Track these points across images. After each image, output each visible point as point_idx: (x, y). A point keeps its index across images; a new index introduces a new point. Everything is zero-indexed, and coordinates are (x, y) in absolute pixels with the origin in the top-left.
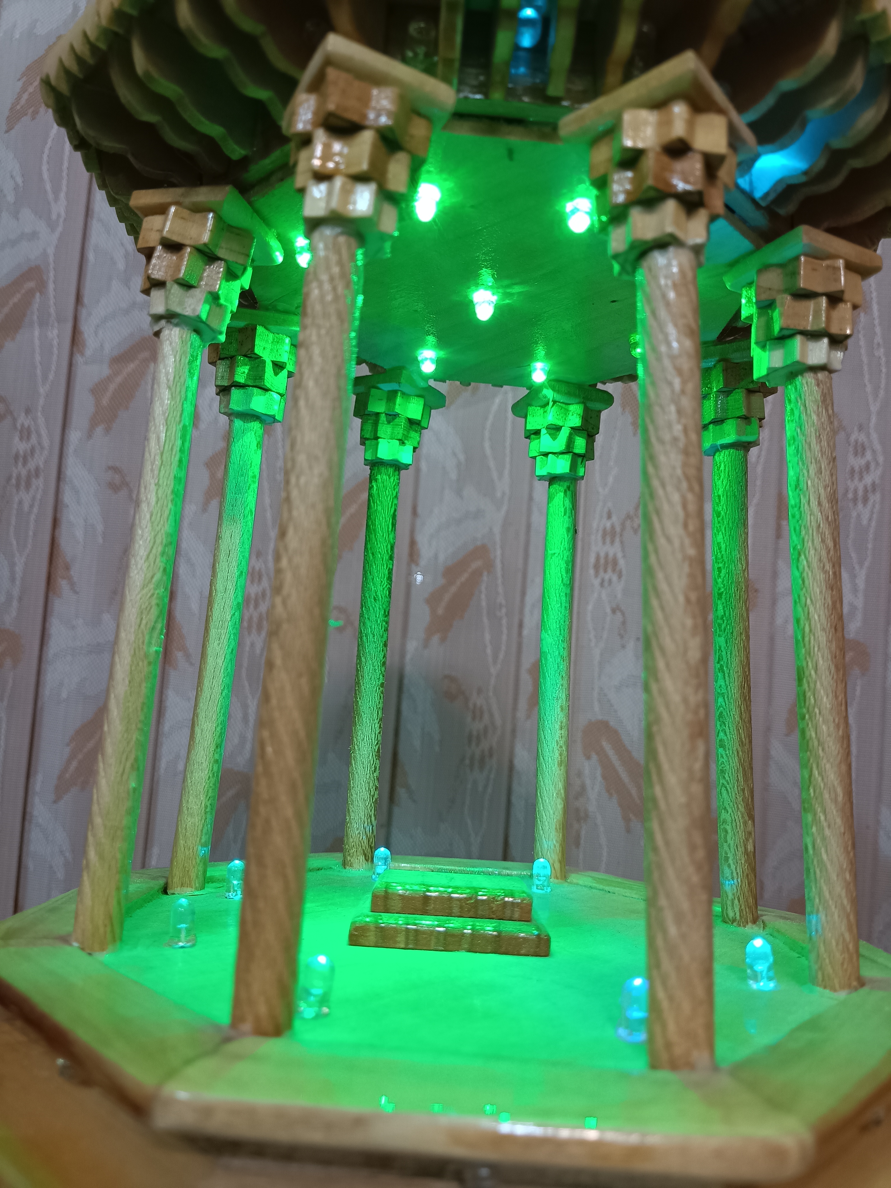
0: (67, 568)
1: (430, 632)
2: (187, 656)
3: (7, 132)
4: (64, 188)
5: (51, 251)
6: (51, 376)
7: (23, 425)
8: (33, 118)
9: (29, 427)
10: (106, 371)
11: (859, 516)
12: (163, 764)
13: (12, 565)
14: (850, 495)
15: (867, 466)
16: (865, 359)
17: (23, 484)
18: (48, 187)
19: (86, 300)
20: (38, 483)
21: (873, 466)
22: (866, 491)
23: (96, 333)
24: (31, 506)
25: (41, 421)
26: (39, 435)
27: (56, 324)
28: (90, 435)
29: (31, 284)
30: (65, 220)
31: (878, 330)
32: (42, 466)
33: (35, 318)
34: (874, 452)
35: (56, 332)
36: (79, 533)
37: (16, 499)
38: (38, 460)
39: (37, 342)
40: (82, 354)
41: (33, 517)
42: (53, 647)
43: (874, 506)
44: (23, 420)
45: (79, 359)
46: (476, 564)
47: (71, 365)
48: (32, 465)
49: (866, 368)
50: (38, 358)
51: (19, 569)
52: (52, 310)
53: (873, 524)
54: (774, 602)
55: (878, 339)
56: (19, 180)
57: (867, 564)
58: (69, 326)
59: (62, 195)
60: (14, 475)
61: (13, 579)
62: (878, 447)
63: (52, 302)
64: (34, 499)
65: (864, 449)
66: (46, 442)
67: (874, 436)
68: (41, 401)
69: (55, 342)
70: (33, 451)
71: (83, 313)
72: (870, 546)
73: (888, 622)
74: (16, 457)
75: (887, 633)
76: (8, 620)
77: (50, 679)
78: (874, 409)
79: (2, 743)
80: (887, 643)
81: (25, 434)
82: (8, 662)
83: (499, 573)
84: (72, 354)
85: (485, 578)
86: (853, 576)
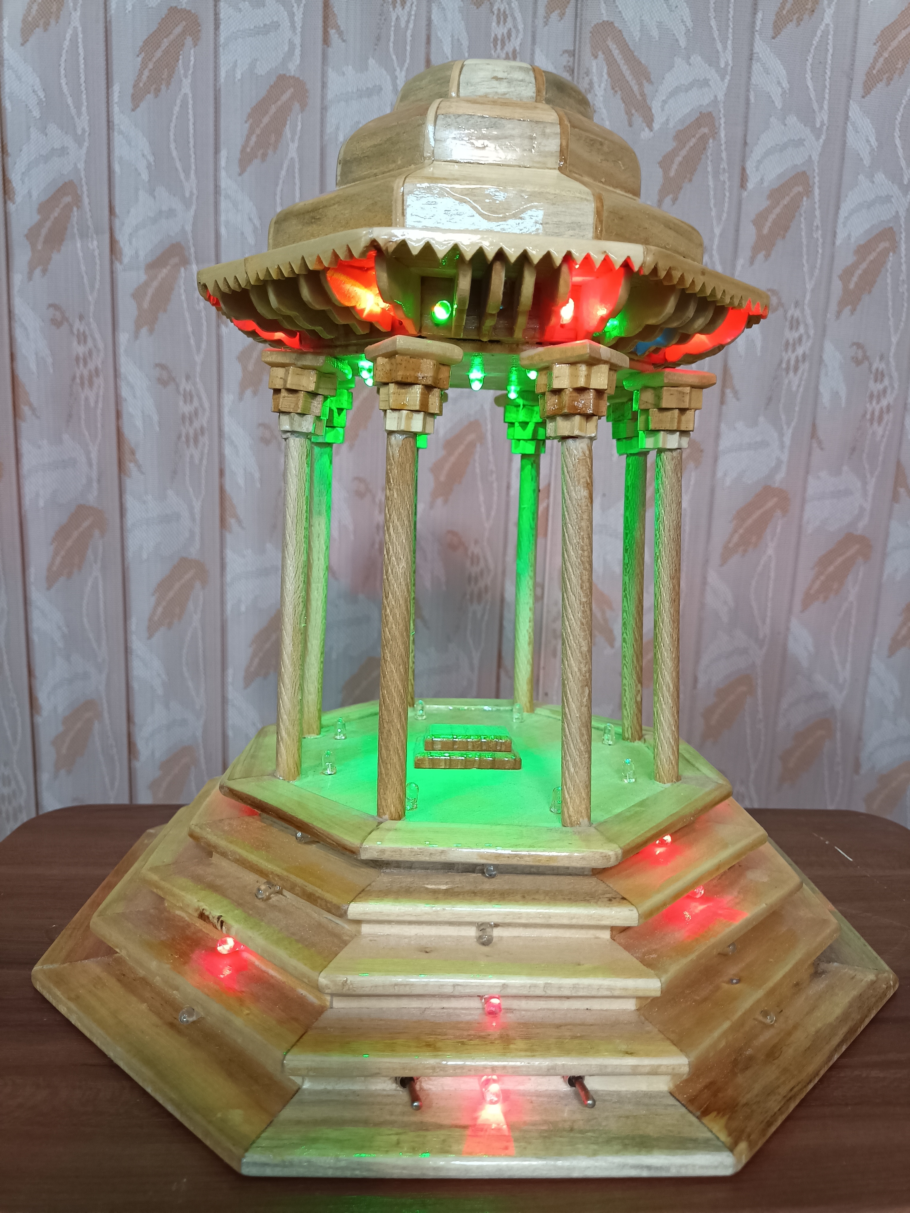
0: (133, 453)
1: (434, 495)
2: (239, 522)
3: (22, 45)
4: (85, 103)
5: (81, 166)
6: (97, 285)
7: (78, 331)
8: (46, 30)
9: (84, 331)
10: (143, 277)
11: (790, 383)
12: (229, 607)
13: (88, 454)
14: (784, 365)
15: (800, 339)
16: (804, 241)
17: (86, 382)
18: (70, 101)
19: (117, 210)
20: (99, 381)
21: (804, 339)
22: (797, 361)
23: (130, 242)
24: (96, 402)
25: (94, 326)
26: (94, 340)
27: (95, 236)
28: (136, 335)
29: (68, 199)
30: (90, 135)
31: (817, 213)
32: (100, 366)
33: (75, 230)
34: (806, 325)
35: (95, 243)
36: (139, 423)
37: (83, 397)
38: (97, 361)
39: (80, 253)
40: (121, 263)
41: (99, 412)
42: (130, 519)
43: (803, 374)
44: (78, 325)
45: (118, 266)
46: (471, 437)
47: (112, 272)
48: (91, 366)
49: (805, 249)
50: (83, 268)
51: (94, 455)
52: (90, 223)
53: (801, 389)
54: (716, 459)
55: (817, 222)
56: (42, 95)
57: (793, 424)
58: (107, 236)
59: (84, 109)
60: (78, 375)
61: (90, 465)
62: (810, 321)
63: (89, 215)
64: (97, 395)
65: (798, 323)
66: (101, 345)
67: (808, 311)
68: (92, 308)
69: (96, 253)
70: (90, 353)
71: (117, 223)
72: (797, 409)
73: (807, 472)
74: (77, 359)
75: (805, 481)
76: (91, 499)
77: (132, 543)
78: (809, 286)
79: (101, 596)
80: (805, 489)
81: (82, 338)
82: (97, 533)
83: (490, 445)
84: (112, 263)
85: (478, 448)
86: (781, 435)
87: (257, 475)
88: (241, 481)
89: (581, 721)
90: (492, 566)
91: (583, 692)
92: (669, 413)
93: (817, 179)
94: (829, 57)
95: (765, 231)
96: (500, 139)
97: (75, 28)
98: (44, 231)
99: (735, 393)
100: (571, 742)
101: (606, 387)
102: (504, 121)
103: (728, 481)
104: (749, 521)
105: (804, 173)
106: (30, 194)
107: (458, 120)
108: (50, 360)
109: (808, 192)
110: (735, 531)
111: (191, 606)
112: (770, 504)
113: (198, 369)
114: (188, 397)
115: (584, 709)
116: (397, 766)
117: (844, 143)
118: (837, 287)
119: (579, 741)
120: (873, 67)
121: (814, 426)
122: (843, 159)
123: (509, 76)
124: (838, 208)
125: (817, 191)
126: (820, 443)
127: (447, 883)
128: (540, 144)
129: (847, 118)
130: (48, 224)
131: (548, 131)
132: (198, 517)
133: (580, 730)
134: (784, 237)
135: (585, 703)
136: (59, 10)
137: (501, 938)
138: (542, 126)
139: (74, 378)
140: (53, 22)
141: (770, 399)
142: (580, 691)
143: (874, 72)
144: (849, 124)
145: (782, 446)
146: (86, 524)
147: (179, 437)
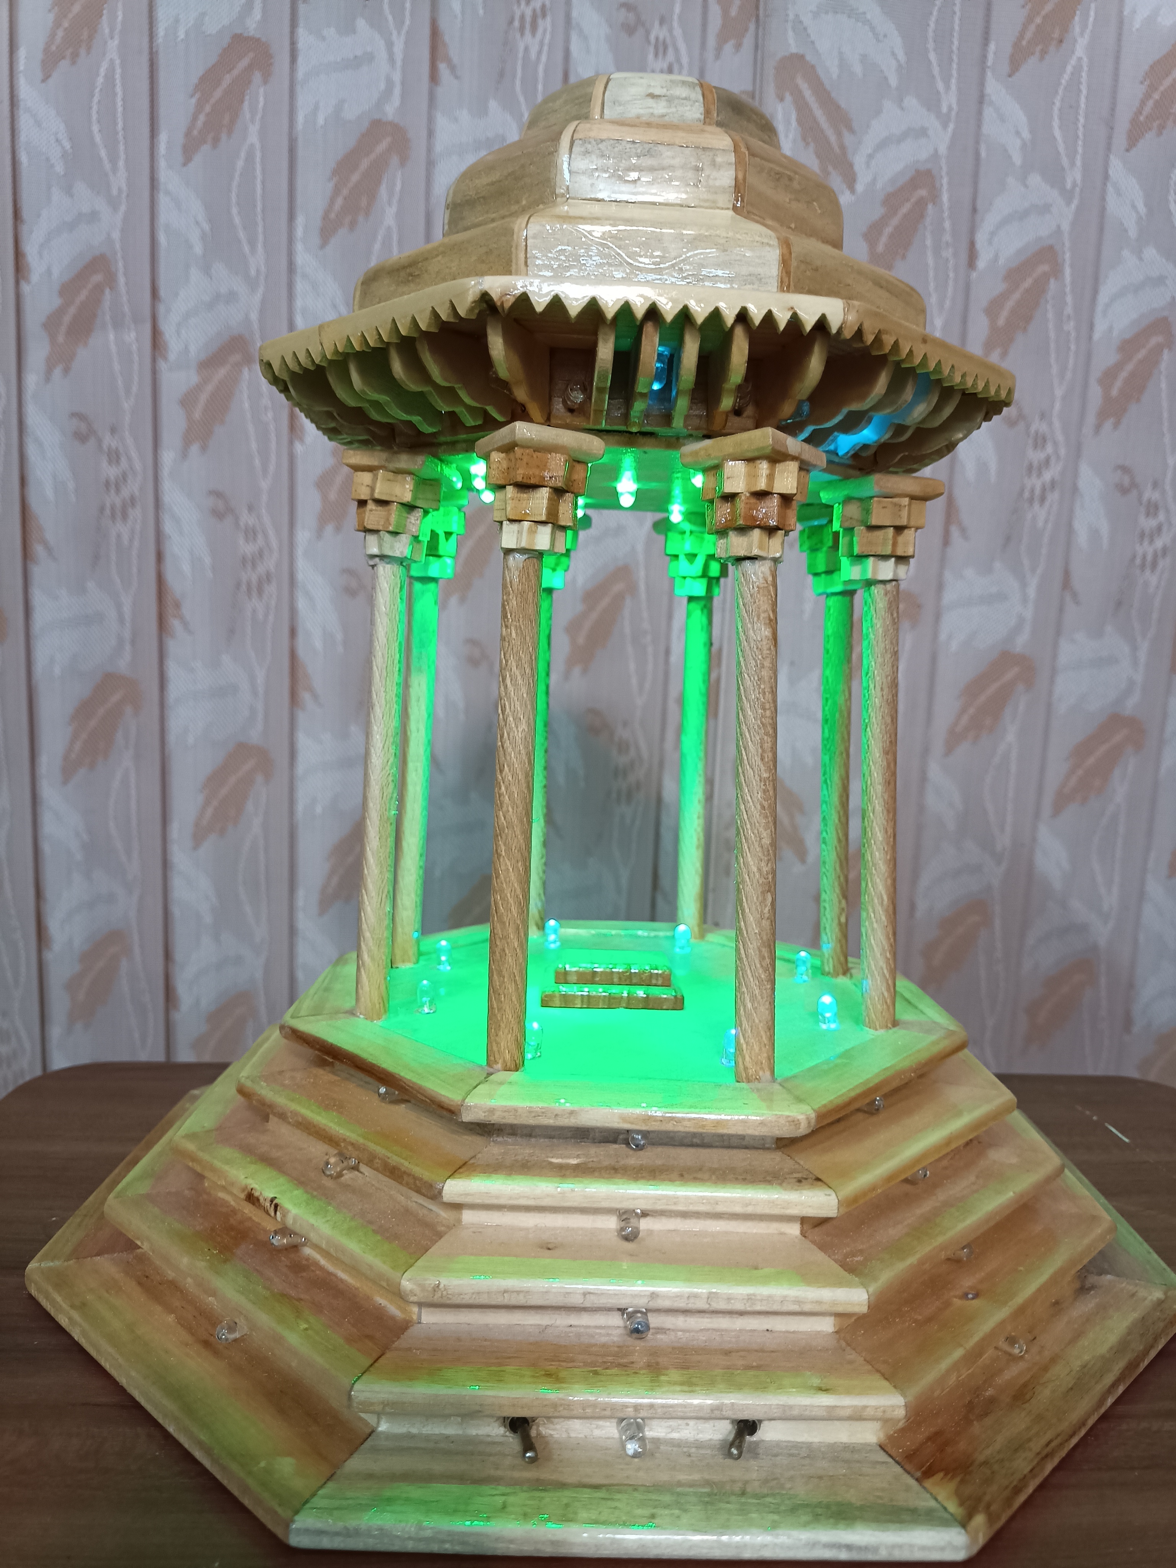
0: (177, 605)
1: (570, 663)
2: (315, 697)
3: (43, 81)
4: (122, 156)
5: (116, 235)
6: (134, 389)
7: (109, 448)
8: (74, 63)
9: (117, 448)
10: (194, 378)
11: (1034, 517)
12: (300, 808)
13: (119, 606)
14: (1027, 494)
15: (1047, 461)
16: (1052, 335)
17: (119, 514)
18: (103, 153)
19: (162, 292)
20: (135, 513)
21: (1053, 460)
22: (1044, 490)
23: (178, 333)
24: (131, 540)
25: (129, 441)
26: (129, 459)
27: (133, 326)
28: (184, 454)
29: (97, 278)
30: (128, 196)
31: (1069, 299)
32: (137, 493)
33: (108, 318)
34: (1055, 444)
35: (133, 335)
36: (186, 568)
37: (114, 533)
38: (133, 487)
39: (113, 348)
40: (165, 359)
41: (134, 552)
42: (174, 691)
43: (1051, 506)
44: (109, 441)
45: (162, 365)
46: (618, 587)
47: (154, 372)
48: (125, 493)
49: (1052, 346)
50: (117, 367)
51: (127, 609)
52: (126, 309)
53: (1050, 525)
54: (938, 617)
55: (1069, 310)
56: (67, 145)
57: (1039, 571)
58: (148, 325)
59: (121, 163)
60: (108, 505)
61: (121, 620)
62: (1060, 437)
63: (125, 299)
64: (133, 531)
65: (1044, 440)
66: (138, 466)
67: (1057, 424)
68: (127, 419)
69: (134, 347)
70: (124, 476)
71: (161, 309)
72: (1044, 552)
73: (1058, 633)
74: (107, 484)
75: (1055, 646)
76: (123, 665)
77: (175, 725)
78: (1059, 392)
79: (133, 792)
80: (1055, 657)
81: (114, 457)
82: (128, 710)
83: (643, 596)
84: (154, 361)
85: (628, 602)
86: (1024, 585)
87: (339, 637)
88: (318, 644)
89: (762, 938)
90: (645, 754)
91: (765, 899)
92: (880, 534)
93: (1068, 256)
94: (1083, 99)
95: (1001, 322)
96: (656, 170)
97: (112, 61)
98: (67, 319)
99: (963, 531)
100: (747, 968)
101: (795, 492)
102: (660, 147)
103: (954, 646)
104: (982, 698)
105: (1051, 248)
106: (49, 272)
107: (600, 146)
108: (71, 485)
109: (1056, 271)
110: (963, 711)
111: (250, 807)
112: (1009, 676)
113: (264, 498)
114: (251, 534)
115: (766, 923)
116: (514, 998)
117: (1103, 210)
118: (1096, 393)
119: (758, 965)
120: (1139, 112)
121: (1067, 574)
122: (1101, 229)
123: (668, 93)
124: (1095, 292)
125: (1068, 271)
126: (1075, 595)
127: (578, 1156)
128: (709, 176)
129: (1106, 177)
130: (72, 310)
131: (719, 159)
132: (261, 690)
133: (760, 951)
134: (1025, 329)
135: (767, 915)
136: (91, 37)
137: (650, 1232)
138: (711, 154)
139: (102, 509)
140: (83, 52)
141: (1008, 539)
142: (760, 898)
143: (1142, 118)
144: (1109, 185)
145: (1025, 600)
146: (115, 698)
147: (238, 586)
